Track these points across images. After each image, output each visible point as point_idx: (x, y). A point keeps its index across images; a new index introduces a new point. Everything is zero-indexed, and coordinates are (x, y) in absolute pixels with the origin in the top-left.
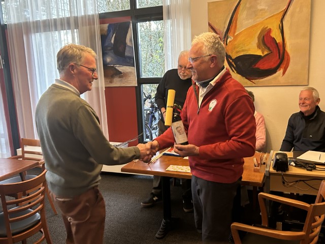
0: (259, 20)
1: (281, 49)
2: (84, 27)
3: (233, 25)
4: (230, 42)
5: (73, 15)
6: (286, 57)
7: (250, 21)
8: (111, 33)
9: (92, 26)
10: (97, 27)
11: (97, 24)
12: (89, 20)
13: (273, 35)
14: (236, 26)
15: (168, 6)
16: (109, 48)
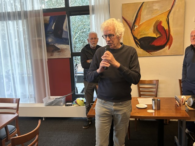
3: (138, 18)
4: (136, 29)
6: (170, 38)
7: (149, 16)
8: (52, 22)
13: (163, 25)
14: (140, 19)
15: (93, 6)
16: (50, 33)
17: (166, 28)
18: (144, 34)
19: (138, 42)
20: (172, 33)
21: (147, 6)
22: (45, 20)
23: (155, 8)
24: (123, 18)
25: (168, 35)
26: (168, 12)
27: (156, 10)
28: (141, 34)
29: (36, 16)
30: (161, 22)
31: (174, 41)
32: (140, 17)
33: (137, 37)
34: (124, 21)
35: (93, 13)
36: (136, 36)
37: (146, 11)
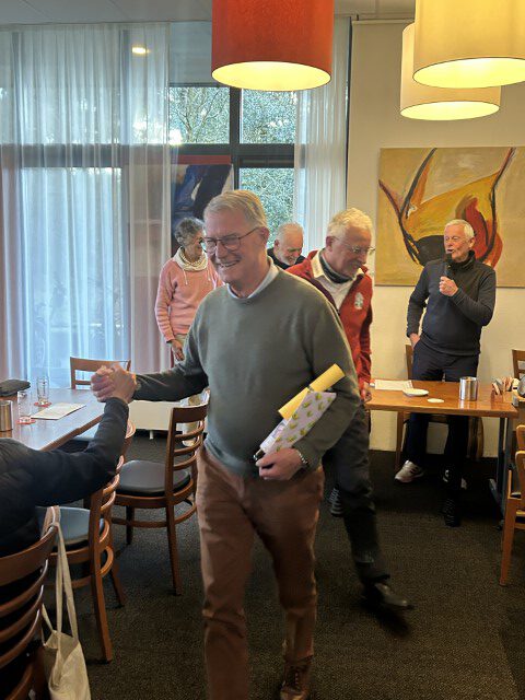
0: (459, 185)
1: (490, 230)
2: (140, 166)
3: (419, 187)
4: (412, 213)
6: (496, 242)
7: (446, 184)
10: (166, 167)
11: (166, 164)
13: (479, 208)
14: (423, 190)
15: (303, 146)
16: (184, 208)
17: (487, 217)
18: (432, 229)
19: (415, 248)
20: (500, 231)
21: (444, 160)
23: (462, 165)
24: (381, 184)
25: (490, 235)
26: (494, 178)
27: (464, 169)
28: (424, 227)
29: (151, 161)
30: (475, 202)
31: (504, 250)
32: (424, 185)
33: (412, 234)
34: (382, 191)
35: (303, 166)
36: (410, 232)
37: (439, 170)
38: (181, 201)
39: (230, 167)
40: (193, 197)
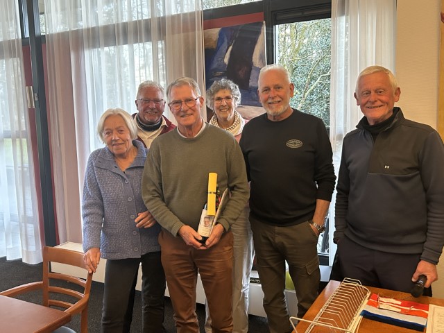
2: (176, 36)
5: (156, 15)
8: (225, 44)
9: (190, 34)
10: (199, 34)
11: (199, 30)
12: (185, 23)
16: (219, 73)
22: (206, 40)
29: (186, 30)
35: (342, 13)
38: (215, 65)
39: (262, 23)
40: (226, 60)
